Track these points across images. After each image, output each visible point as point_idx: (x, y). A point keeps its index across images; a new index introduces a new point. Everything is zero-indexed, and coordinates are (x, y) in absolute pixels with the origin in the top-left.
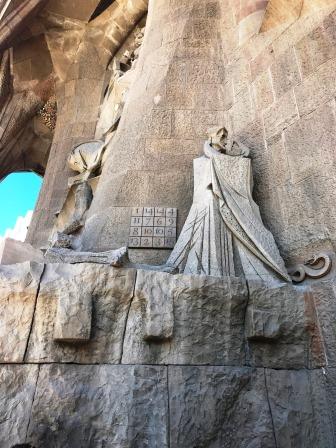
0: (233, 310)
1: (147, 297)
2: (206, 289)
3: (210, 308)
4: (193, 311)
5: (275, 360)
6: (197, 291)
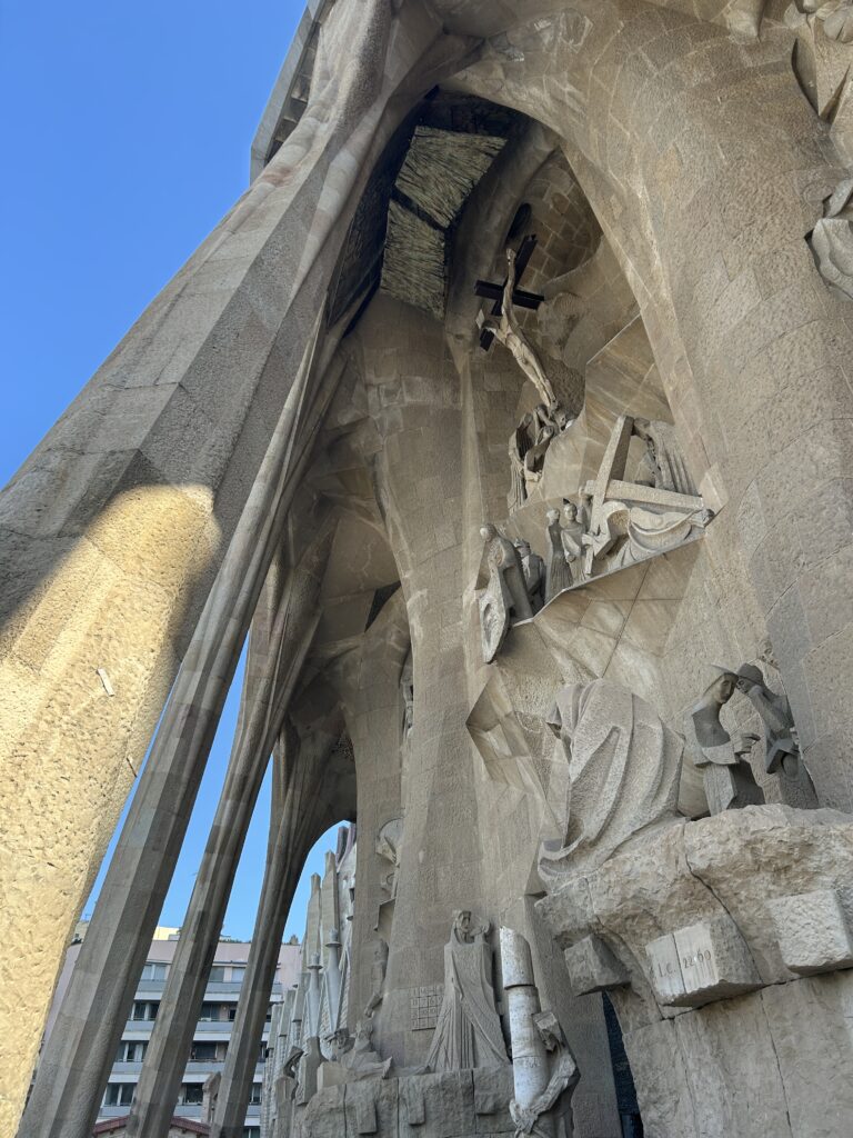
0: (464, 1095)
1: (406, 1097)
2: (443, 1083)
3: (448, 1096)
4: (438, 1100)
5: (497, 1126)
6: (438, 1086)
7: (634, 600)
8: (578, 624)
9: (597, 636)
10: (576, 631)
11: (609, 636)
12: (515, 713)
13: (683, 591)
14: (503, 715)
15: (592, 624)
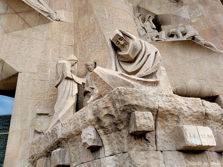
13: (34, 26)
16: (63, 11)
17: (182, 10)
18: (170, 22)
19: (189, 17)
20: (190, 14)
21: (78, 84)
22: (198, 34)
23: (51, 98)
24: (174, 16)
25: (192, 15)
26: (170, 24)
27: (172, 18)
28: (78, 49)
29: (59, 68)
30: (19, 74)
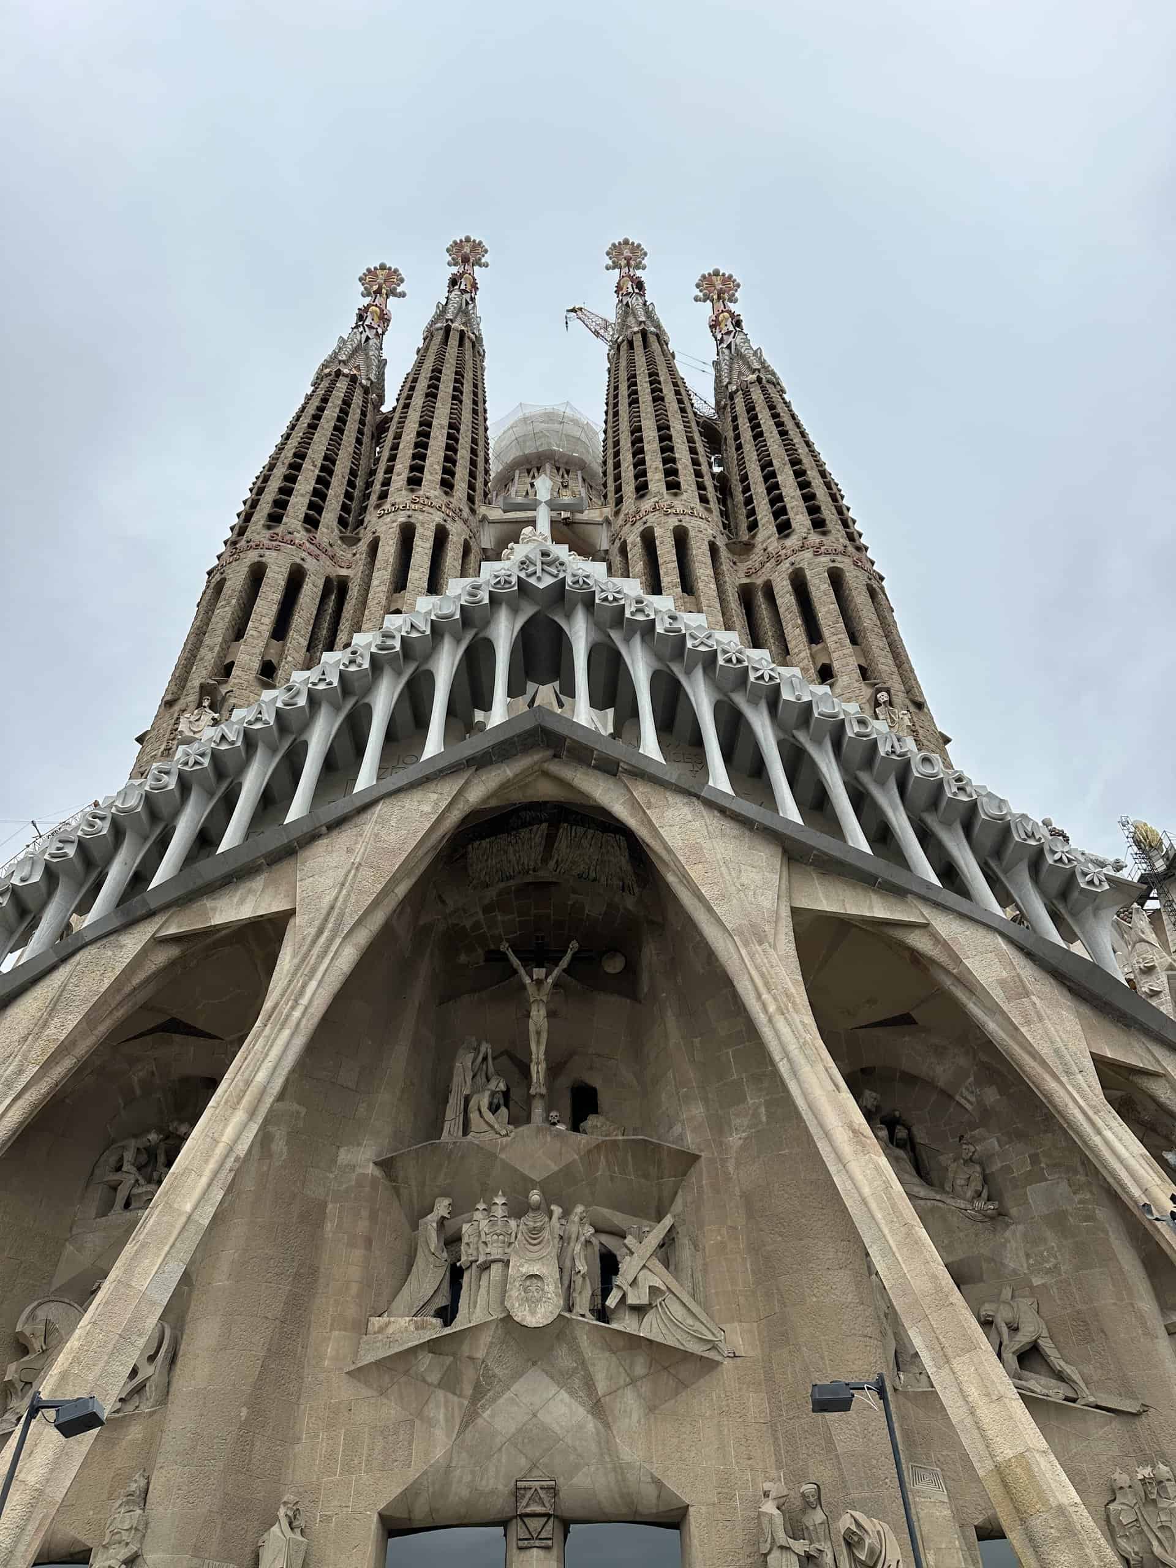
7: (665, 1368)
8: (613, 1352)
9: (621, 1369)
10: (607, 1354)
11: (628, 1375)
12: (483, 1362)
14: (467, 1354)
15: (625, 1361)
16: (736, 1324)
17: (1007, 1241)
18: (982, 1275)
19: (1025, 1265)
20: (1028, 1256)
21: (798, 1555)
22: (1045, 1333)
23: (750, 1560)
24: (990, 1260)
25: (1031, 1261)
26: (981, 1280)
27: (984, 1266)
28: (779, 1434)
29: (765, 1521)
30: (691, 1509)
